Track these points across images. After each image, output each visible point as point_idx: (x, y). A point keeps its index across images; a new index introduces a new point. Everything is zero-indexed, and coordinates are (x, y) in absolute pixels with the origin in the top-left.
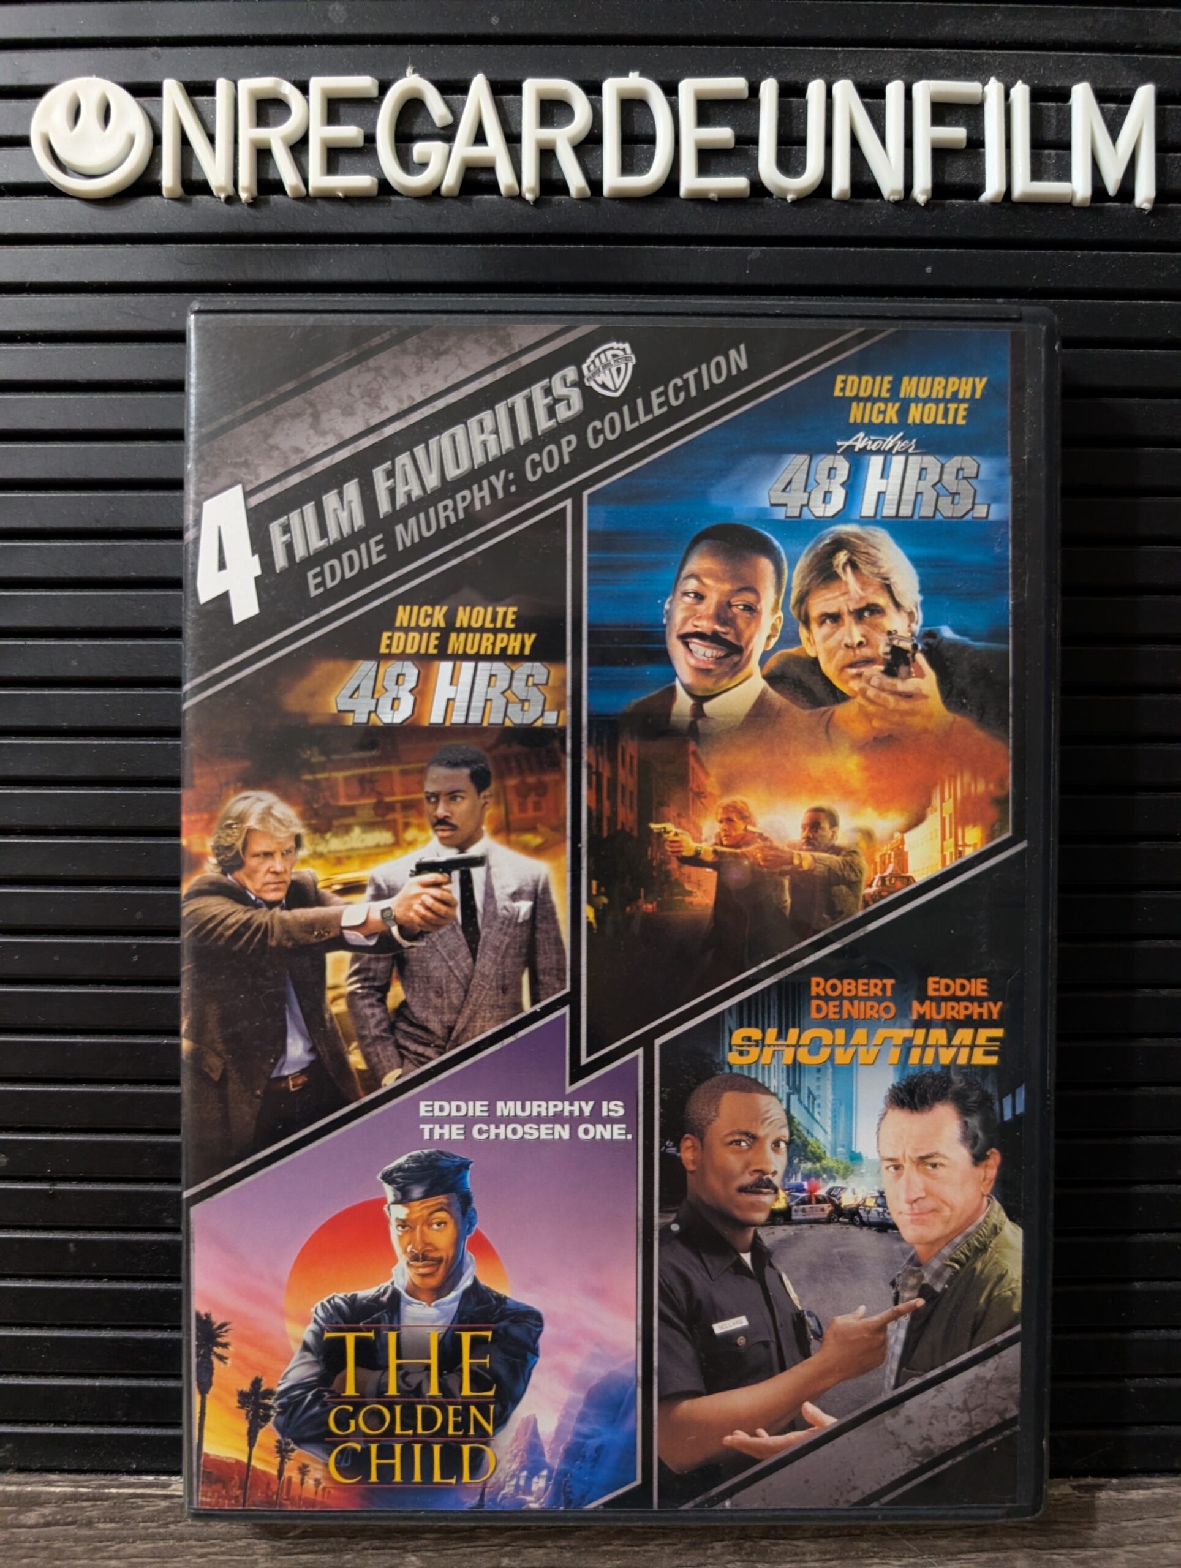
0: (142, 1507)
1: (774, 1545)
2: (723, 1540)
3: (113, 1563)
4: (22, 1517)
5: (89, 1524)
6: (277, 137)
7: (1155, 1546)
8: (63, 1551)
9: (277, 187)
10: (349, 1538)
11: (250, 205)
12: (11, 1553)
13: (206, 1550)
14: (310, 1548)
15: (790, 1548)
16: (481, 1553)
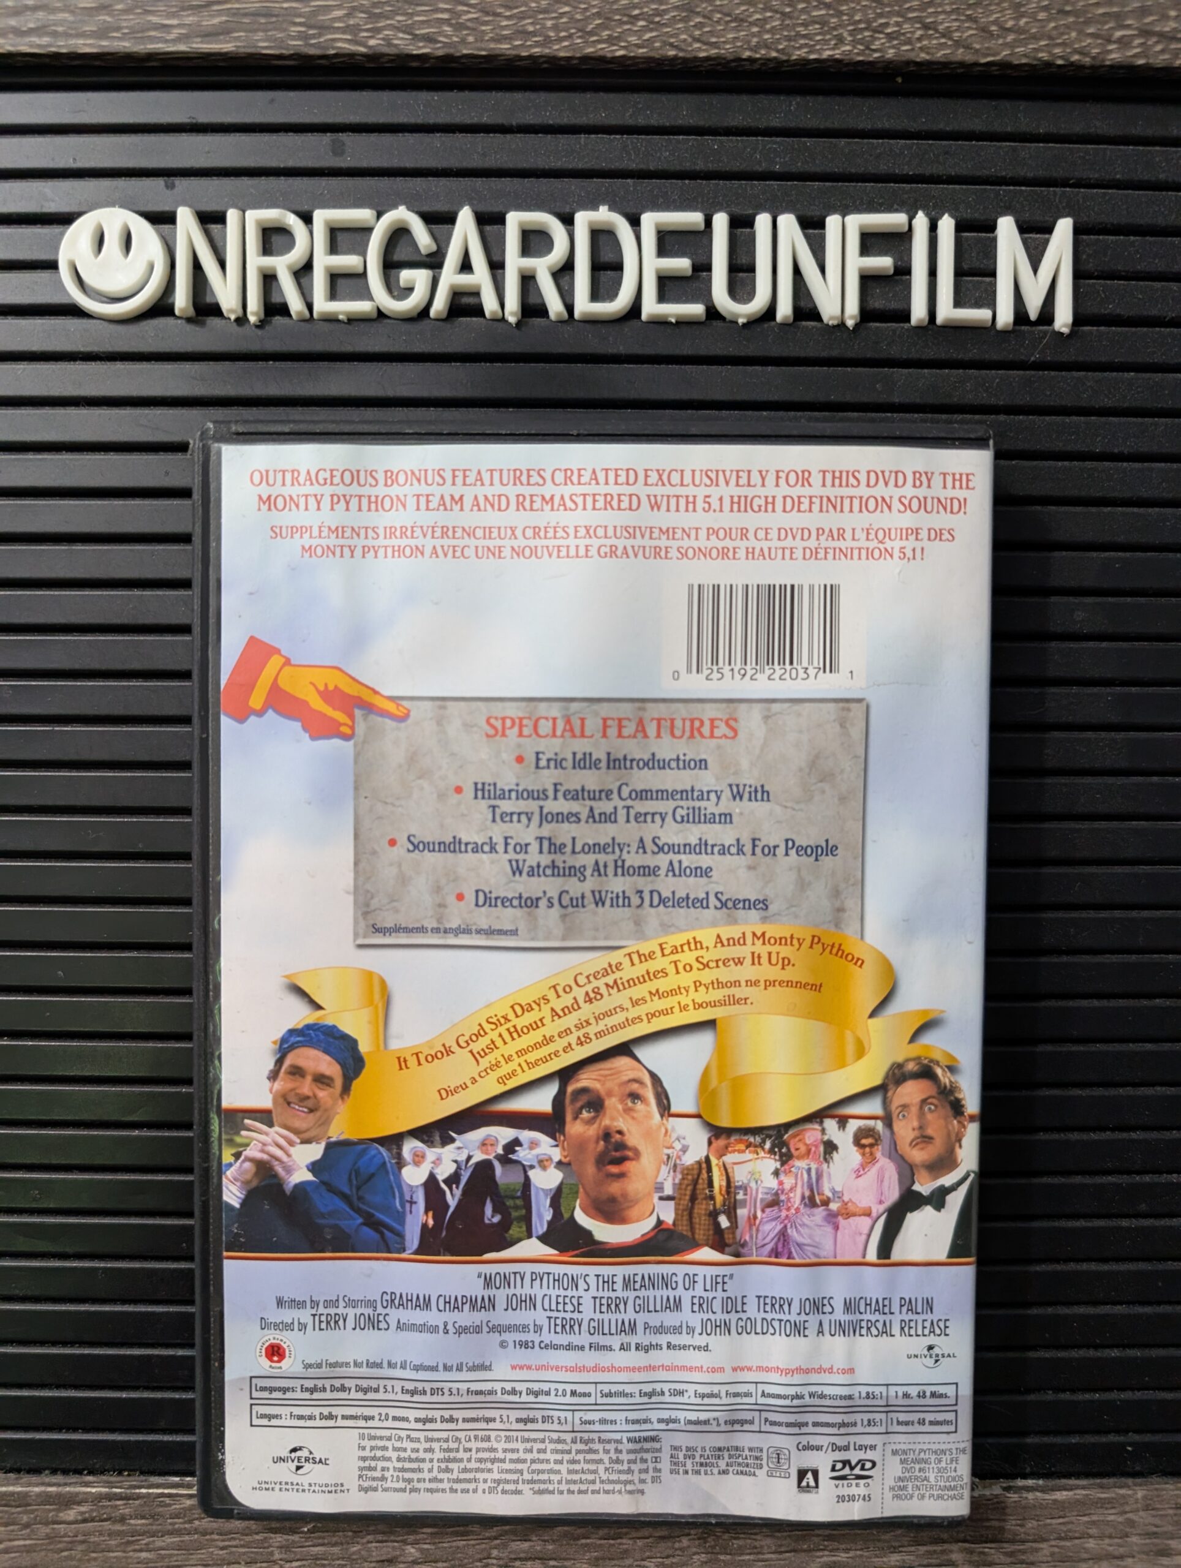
0: (170, 1505)
1: (735, 1538)
2: (689, 1535)
3: (144, 1555)
4: (61, 1515)
5: (122, 1520)
6: (282, 265)
7: (1077, 1541)
8: (99, 1544)
9: (283, 310)
10: (354, 1532)
11: (257, 327)
12: (52, 1547)
13: (227, 1543)
14: (320, 1541)
15: (749, 1541)
16: (474, 1545)
